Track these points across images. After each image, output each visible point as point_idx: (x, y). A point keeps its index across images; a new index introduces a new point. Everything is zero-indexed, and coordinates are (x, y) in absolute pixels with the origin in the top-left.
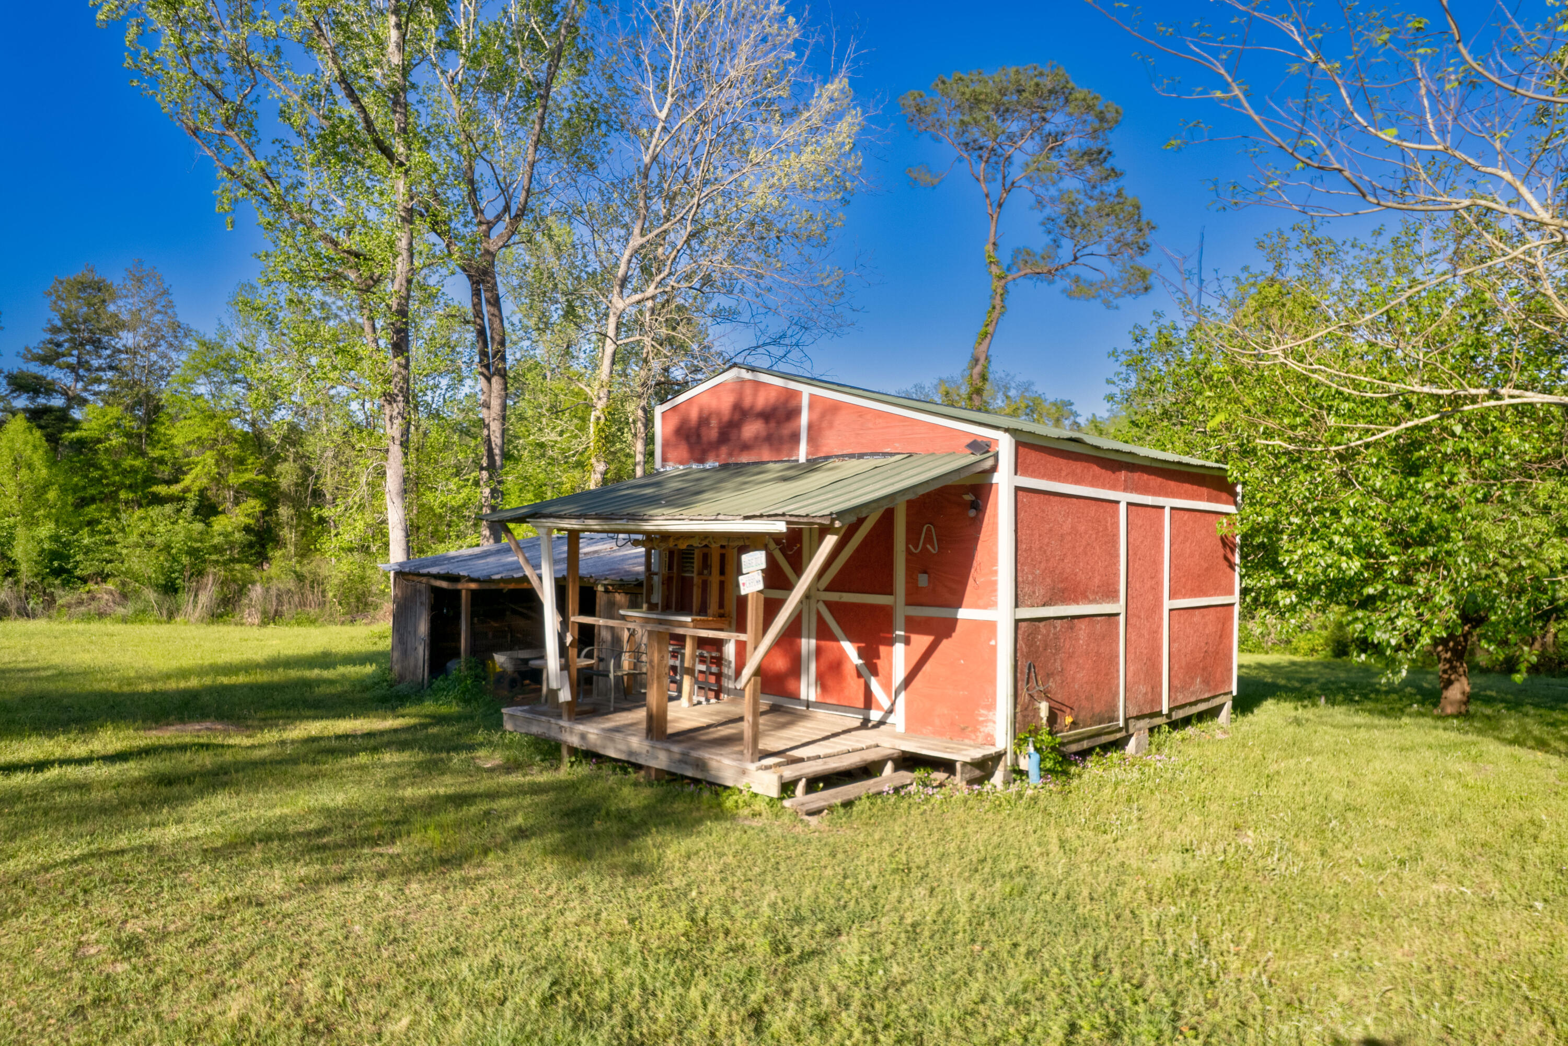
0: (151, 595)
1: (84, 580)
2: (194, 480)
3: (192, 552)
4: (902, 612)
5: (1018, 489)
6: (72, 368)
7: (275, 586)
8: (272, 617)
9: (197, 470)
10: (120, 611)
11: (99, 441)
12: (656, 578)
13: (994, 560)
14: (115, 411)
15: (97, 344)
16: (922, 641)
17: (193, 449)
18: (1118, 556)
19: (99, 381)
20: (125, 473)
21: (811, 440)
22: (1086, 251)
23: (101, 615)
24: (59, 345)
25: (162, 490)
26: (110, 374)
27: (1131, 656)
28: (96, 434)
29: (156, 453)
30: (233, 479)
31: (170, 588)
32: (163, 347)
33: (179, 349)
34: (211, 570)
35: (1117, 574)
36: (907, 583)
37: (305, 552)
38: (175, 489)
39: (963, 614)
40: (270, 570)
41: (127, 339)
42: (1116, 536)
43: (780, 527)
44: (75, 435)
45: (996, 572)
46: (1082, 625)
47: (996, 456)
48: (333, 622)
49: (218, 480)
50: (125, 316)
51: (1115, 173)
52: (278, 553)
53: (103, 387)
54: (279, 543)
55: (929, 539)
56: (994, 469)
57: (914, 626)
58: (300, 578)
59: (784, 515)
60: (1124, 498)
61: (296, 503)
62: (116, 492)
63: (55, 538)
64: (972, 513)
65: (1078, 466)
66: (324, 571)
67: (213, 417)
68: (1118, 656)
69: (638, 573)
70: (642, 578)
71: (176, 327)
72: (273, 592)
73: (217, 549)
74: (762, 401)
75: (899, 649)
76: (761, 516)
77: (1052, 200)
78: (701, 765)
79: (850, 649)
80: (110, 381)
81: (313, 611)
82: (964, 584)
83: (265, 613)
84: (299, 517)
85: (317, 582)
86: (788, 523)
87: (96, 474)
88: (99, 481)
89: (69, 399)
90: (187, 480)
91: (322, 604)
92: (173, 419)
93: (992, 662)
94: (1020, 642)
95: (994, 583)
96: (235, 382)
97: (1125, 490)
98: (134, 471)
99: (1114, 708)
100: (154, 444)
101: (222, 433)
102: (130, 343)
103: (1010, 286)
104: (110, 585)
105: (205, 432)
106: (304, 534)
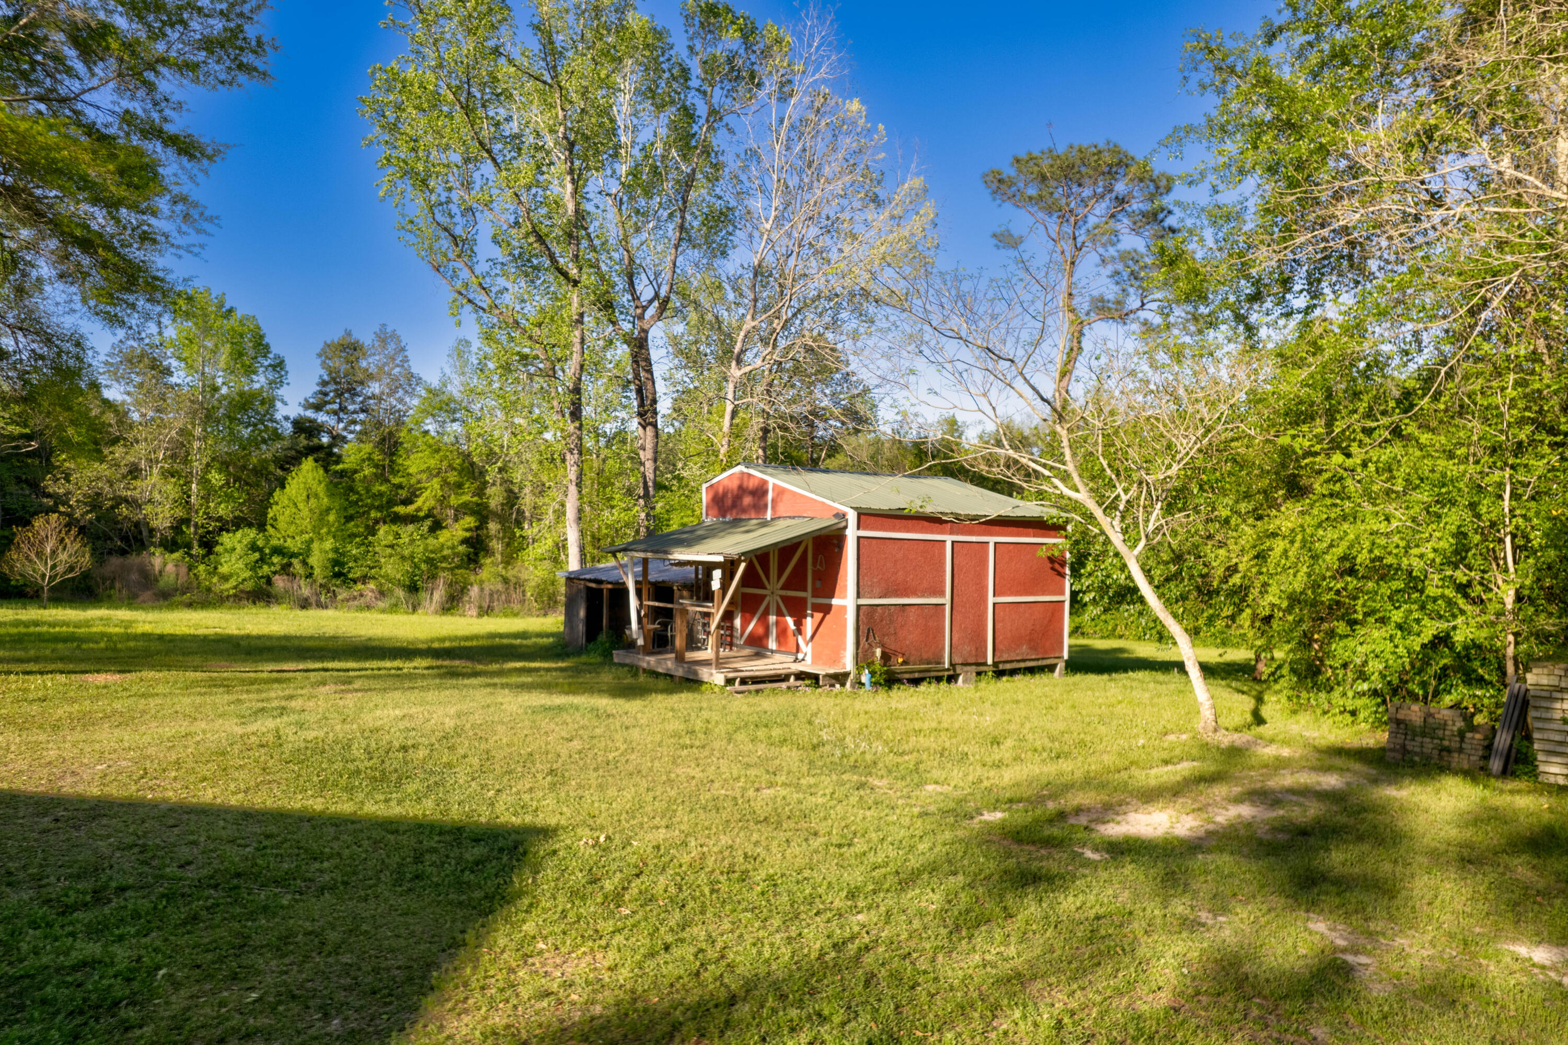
0: (400, 593)
1: (355, 581)
2: (424, 502)
3: (429, 561)
4: (811, 601)
5: (861, 538)
6: (335, 413)
7: (487, 587)
8: (485, 611)
9: (426, 494)
10: (381, 604)
11: (356, 471)
13: (846, 574)
14: (367, 448)
15: (354, 393)
16: (818, 616)
17: (424, 476)
18: (944, 571)
19: (354, 422)
20: (374, 496)
21: (773, 508)
23: (368, 607)
24: (326, 394)
25: (401, 510)
26: (362, 416)
27: (956, 629)
28: (355, 466)
29: (396, 480)
30: (454, 501)
31: (413, 588)
32: (401, 393)
33: (412, 394)
34: (442, 574)
35: (943, 582)
36: (812, 585)
37: (509, 560)
38: (410, 509)
39: (835, 602)
40: (484, 574)
41: (375, 388)
42: (942, 560)
43: (721, 559)
44: (340, 467)
45: (847, 580)
46: (913, 609)
47: (846, 522)
48: (531, 615)
49: (443, 500)
50: (373, 369)
52: (488, 561)
53: (358, 428)
54: (489, 552)
56: (846, 527)
57: (817, 608)
58: (506, 581)
59: (723, 553)
60: (949, 538)
61: (502, 519)
62: (368, 513)
63: (336, 550)
64: (837, 550)
65: (910, 523)
66: (524, 576)
67: (438, 451)
68: (943, 628)
71: (410, 376)
72: (487, 592)
73: (445, 558)
74: (752, 484)
75: (809, 619)
76: (714, 553)
78: (696, 673)
79: (790, 621)
80: (362, 423)
81: (516, 607)
82: (835, 586)
83: (480, 607)
84: (505, 531)
85: (519, 584)
86: (724, 557)
87: (354, 498)
88: (356, 503)
89: (334, 438)
90: (419, 502)
91: (523, 602)
92: (408, 452)
93: (845, 626)
94: (860, 617)
95: (848, 585)
96: (454, 420)
97: (951, 534)
98: (381, 494)
99: (940, 657)
100: (394, 472)
101: (445, 463)
102: (377, 391)
104: (372, 585)
105: (432, 463)
106: (508, 545)
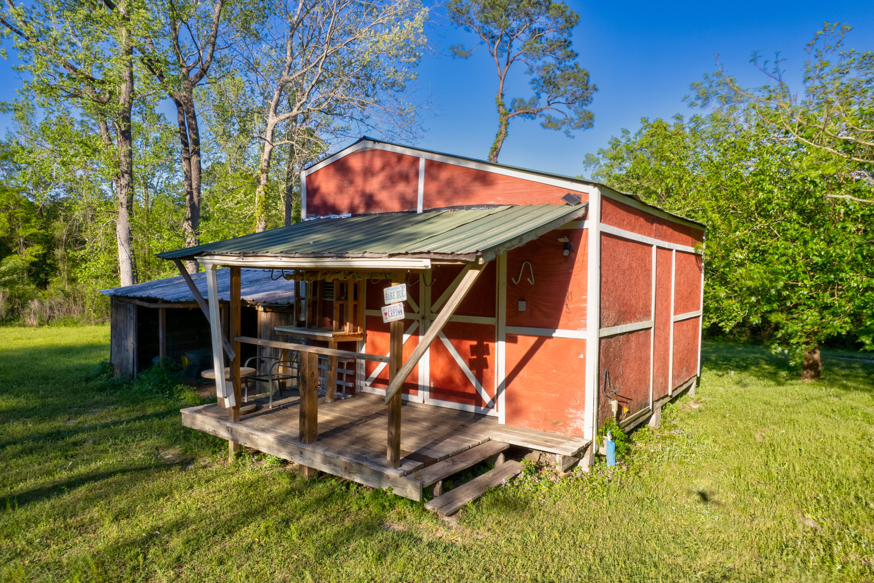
4: (503, 329)
5: (602, 234)
7: (48, 301)
12: (303, 302)
13: (584, 291)
18: (651, 285)
22: (556, 100)
27: (656, 357)
30: (22, 232)
35: (650, 299)
36: (508, 308)
39: (559, 333)
42: (650, 270)
43: (425, 263)
45: (585, 301)
46: (633, 337)
47: (587, 207)
48: (89, 323)
51: (573, 55)
55: (527, 273)
56: (584, 217)
59: (429, 252)
60: (656, 242)
64: (566, 253)
65: (632, 218)
68: (649, 359)
69: (289, 298)
70: (292, 301)
72: (47, 304)
76: (407, 253)
77: (538, 69)
81: (76, 317)
82: (559, 310)
85: (80, 298)
86: (432, 260)
91: (82, 312)
93: (582, 372)
94: (601, 355)
95: (585, 309)
97: (655, 237)
99: (647, 397)
103: (510, 120)
